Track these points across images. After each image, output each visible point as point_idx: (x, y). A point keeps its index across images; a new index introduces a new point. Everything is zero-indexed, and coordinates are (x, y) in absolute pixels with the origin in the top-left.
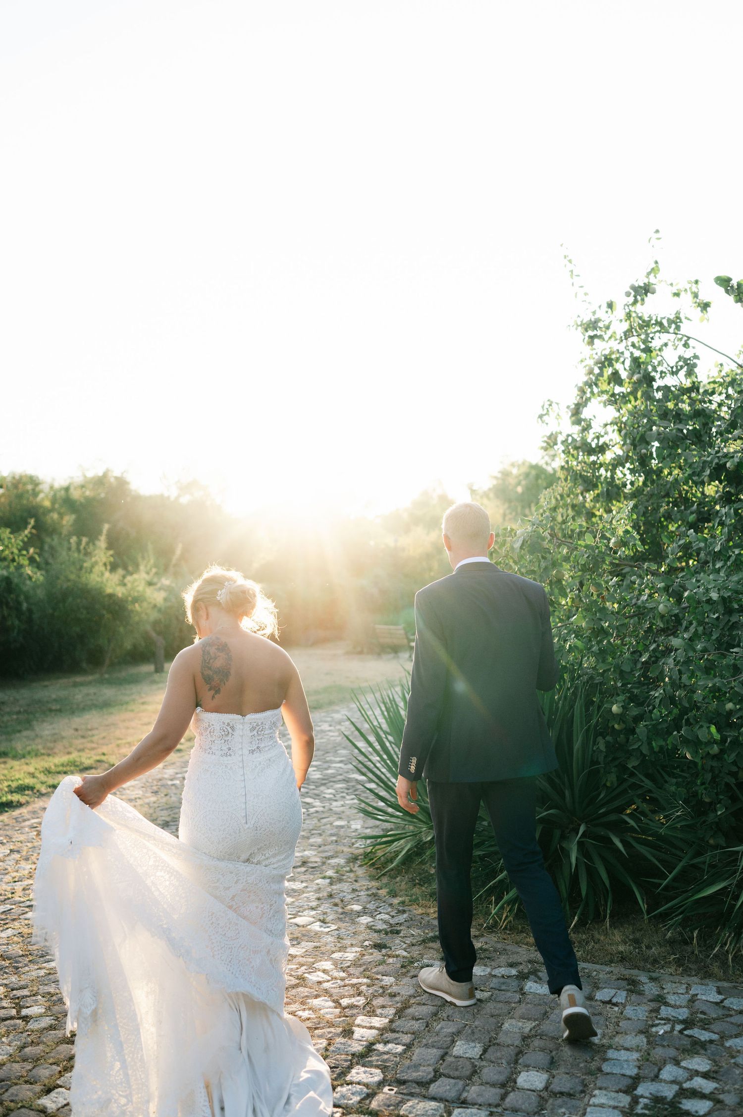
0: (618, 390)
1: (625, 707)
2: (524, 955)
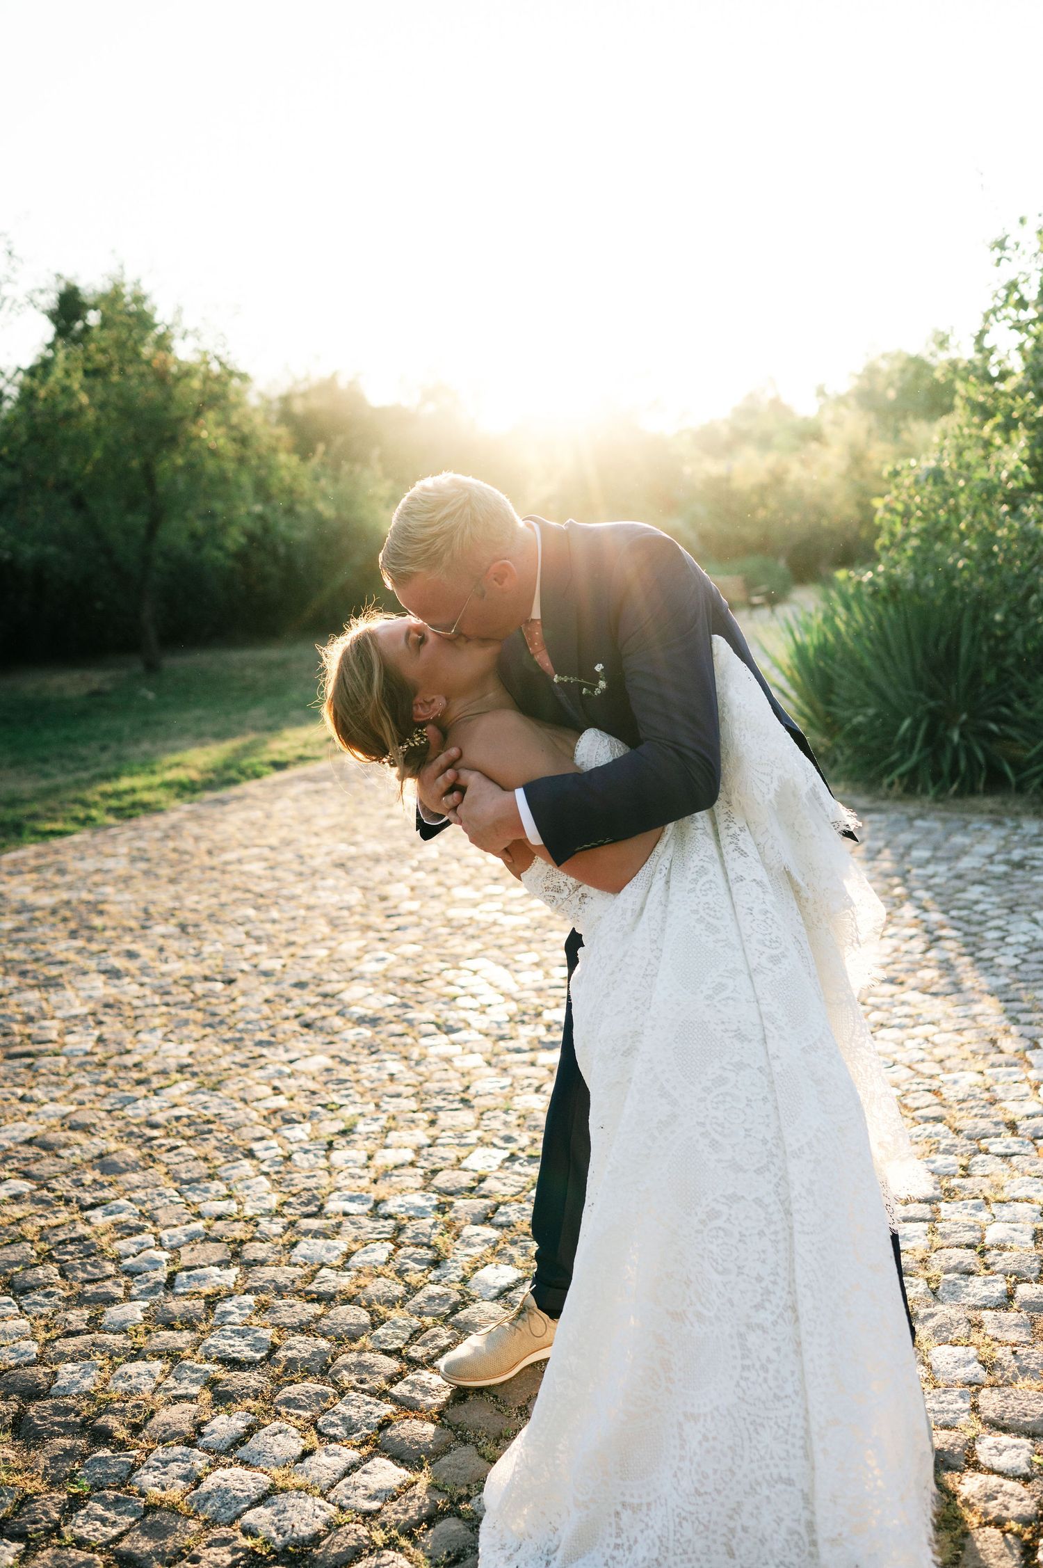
0: (1024, 315)
1: (1006, 616)
2: (912, 810)
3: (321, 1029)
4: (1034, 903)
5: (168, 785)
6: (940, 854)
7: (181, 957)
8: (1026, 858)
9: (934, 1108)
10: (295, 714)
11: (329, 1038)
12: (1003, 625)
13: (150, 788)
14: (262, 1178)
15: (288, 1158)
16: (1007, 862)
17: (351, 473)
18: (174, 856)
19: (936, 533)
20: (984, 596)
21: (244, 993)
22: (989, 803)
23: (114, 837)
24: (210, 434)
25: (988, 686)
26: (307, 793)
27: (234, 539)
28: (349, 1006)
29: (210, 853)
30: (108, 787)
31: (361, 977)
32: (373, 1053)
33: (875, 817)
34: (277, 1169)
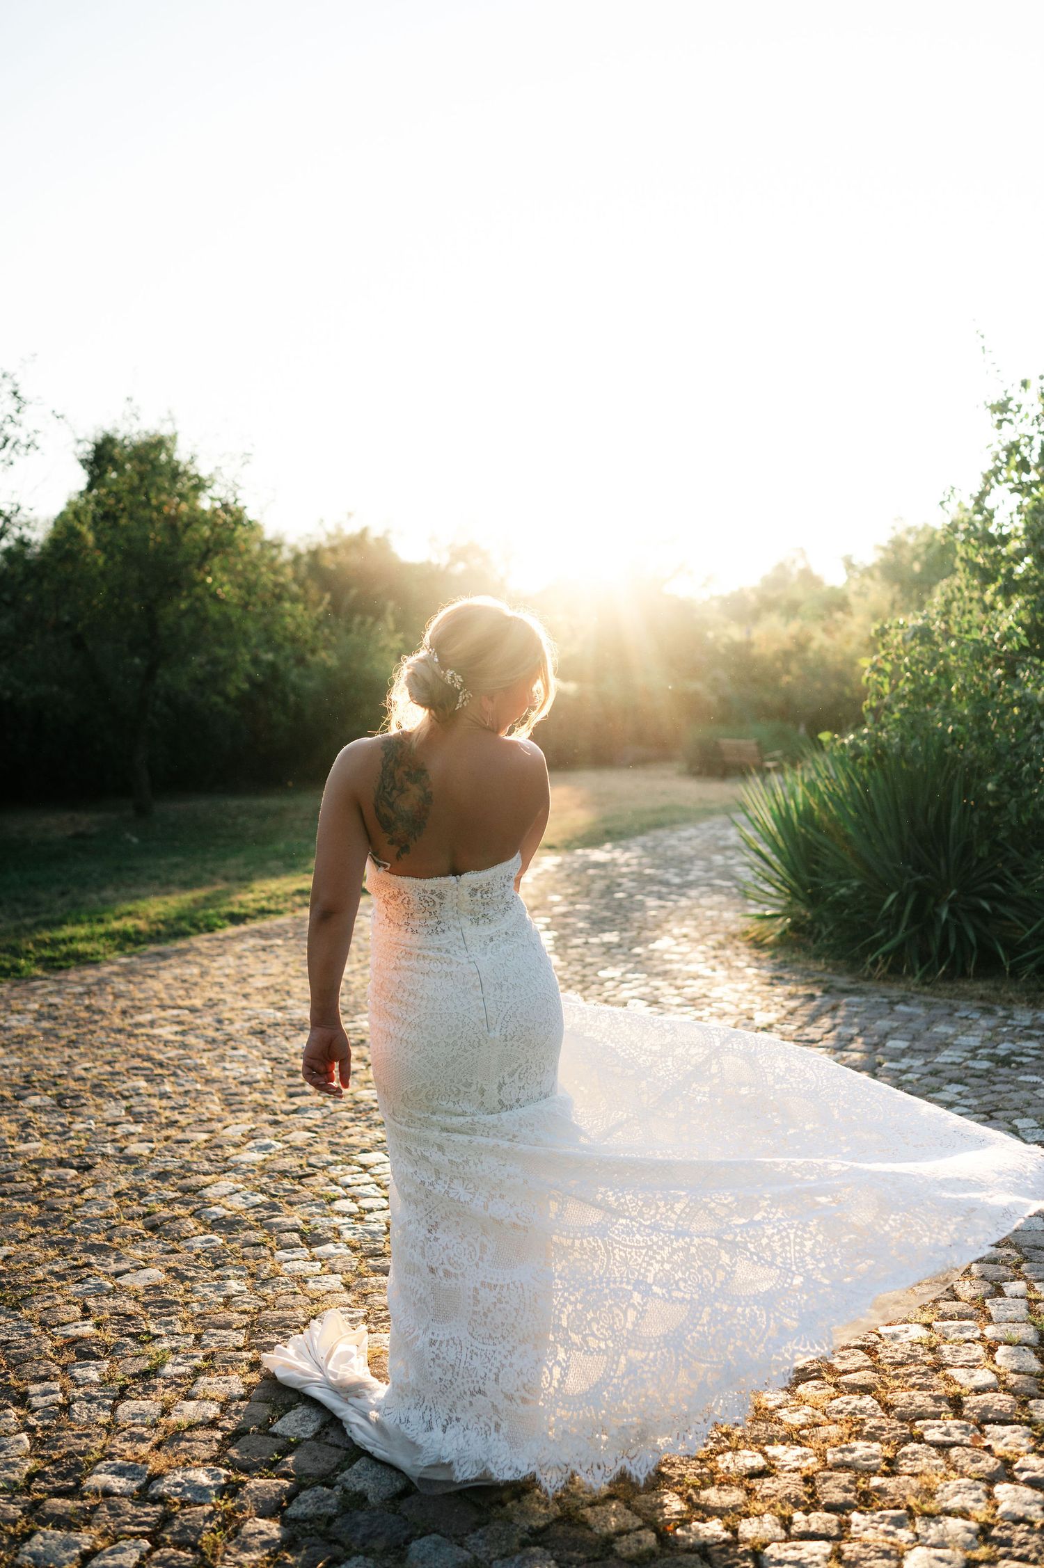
0: (1026, 478)
1: (998, 785)
2: (895, 993)
3: (167, 1232)
4: (1016, 1109)
5: (110, 935)
6: (917, 1045)
7: (44, 1135)
8: (1013, 1054)
9: (864, 1373)
10: (272, 864)
11: (175, 1245)
12: (995, 795)
13: (89, 939)
14: (24, 1436)
15: (66, 1408)
16: (991, 1057)
17: (363, 623)
18: (84, 1015)
19: (924, 695)
20: (977, 764)
21: (96, 1184)
22: (981, 988)
23: (33, 991)
24: (215, 579)
25: (980, 860)
26: (254, 950)
27: (237, 684)
28: (211, 1204)
29: (124, 1012)
30: (46, 935)
31: (235, 1169)
32: (217, 1267)
33: (855, 999)
34: (47, 1422)
